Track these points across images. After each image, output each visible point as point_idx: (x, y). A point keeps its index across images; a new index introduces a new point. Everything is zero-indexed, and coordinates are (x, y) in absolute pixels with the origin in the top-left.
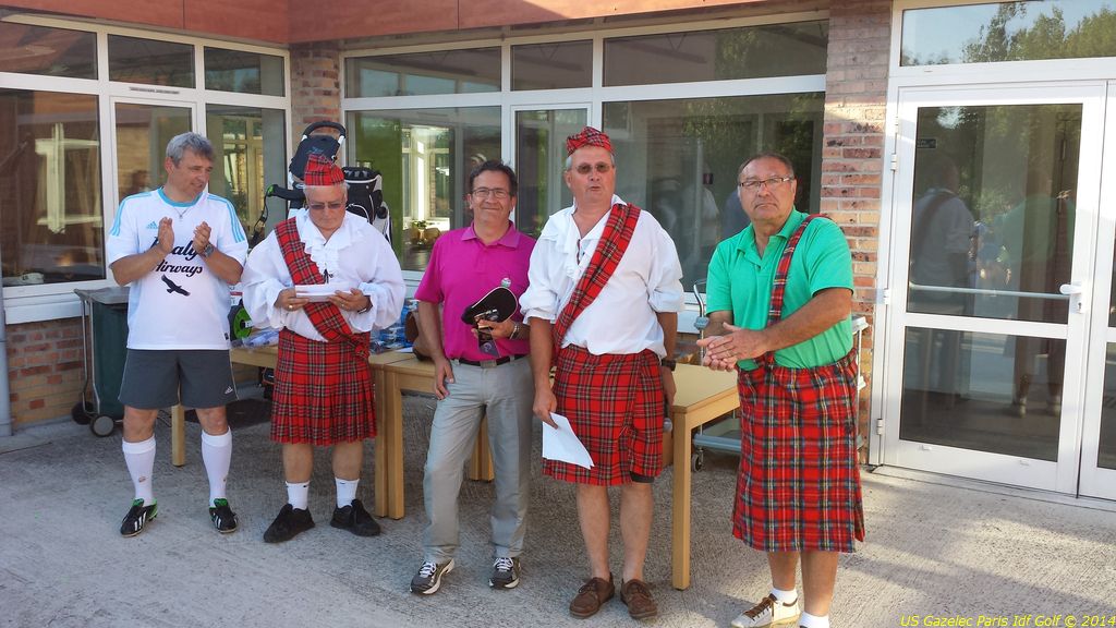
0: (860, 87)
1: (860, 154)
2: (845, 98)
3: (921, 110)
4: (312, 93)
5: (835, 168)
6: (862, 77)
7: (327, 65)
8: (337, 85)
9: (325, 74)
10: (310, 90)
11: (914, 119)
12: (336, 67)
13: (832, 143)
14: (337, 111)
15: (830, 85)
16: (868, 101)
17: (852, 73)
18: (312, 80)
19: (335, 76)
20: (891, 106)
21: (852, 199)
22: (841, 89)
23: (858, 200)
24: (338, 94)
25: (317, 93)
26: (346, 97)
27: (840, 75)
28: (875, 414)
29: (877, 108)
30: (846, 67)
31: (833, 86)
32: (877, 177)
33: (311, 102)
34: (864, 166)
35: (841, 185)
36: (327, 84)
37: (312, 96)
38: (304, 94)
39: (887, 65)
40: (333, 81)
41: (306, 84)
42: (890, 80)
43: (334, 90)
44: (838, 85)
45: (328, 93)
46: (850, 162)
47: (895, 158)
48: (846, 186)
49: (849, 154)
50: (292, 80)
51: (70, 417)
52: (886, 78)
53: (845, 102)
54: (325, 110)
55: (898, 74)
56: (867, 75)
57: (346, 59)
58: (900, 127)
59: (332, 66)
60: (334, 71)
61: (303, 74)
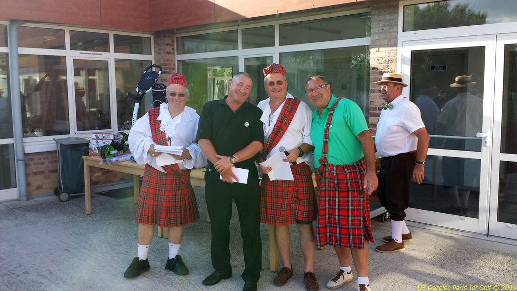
0: (386, 42)
2: (379, 47)
3: (412, 52)
4: (162, 53)
6: (386, 38)
7: (169, 41)
8: (173, 49)
9: (167, 45)
10: (161, 51)
11: (409, 56)
12: (173, 41)
13: (374, 68)
14: (173, 60)
15: (372, 42)
17: (382, 36)
18: (162, 47)
19: (172, 45)
20: (399, 48)
22: (377, 44)
24: (174, 53)
25: (164, 53)
26: (178, 54)
27: (377, 37)
29: (393, 50)
30: (379, 33)
31: (374, 42)
33: (162, 57)
36: (169, 49)
37: (162, 55)
38: (159, 53)
39: (397, 32)
40: (172, 47)
41: (160, 49)
42: (399, 39)
43: (172, 51)
44: (376, 42)
45: (169, 53)
50: (155, 48)
51: (53, 193)
52: (397, 38)
53: (379, 49)
54: (168, 60)
55: (402, 35)
56: (388, 36)
57: (177, 38)
58: (403, 60)
59: (171, 41)
60: (172, 43)
61: (159, 45)
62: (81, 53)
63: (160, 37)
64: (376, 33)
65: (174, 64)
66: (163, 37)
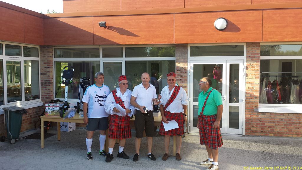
0: (183, 60)
1: (183, 72)
2: (180, 62)
3: (194, 65)
5: (178, 75)
6: (183, 58)
7: (50, 50)
8: (52, 55)
9: (50, 52)
11: (193, 66)
13: (177, 70)
14: (52, 61)
15: (177, 59)
16: (184, 63)
17: (181, 58)
18: (46, 54)
19: (52, 53)
20: (188, 64)
21: (182, 81)
23: (183, 81)
24: (53, 57)
25: (48, 57)
26: (55, 57)
27: (178, 58)
28: (188, 122)
29: (186, 64)
32: (186, 77)
33: (46, 59)
34: (184, 75)
35: (180, 78)
36: (51, 55)
37: (46, 57)
38: (44, 57)
39: (187, 56)
41: (44, 55)
42: (188, 59)
45: (51, 57)
46: (181, 74)
47: (190, 73)
48: (181, 79)
49: (181, 72)
50: (40, 53)
52: (187, 59)
53: (180, 63)
54: (50, 61)
55: (190, 58)
56: (184, 58)
57: (54, 49)
58: (191, 67)
59: (51, 50)
61: (44, 52)
63: (45, 48)
64: (178, 56)
65: (53, 63)
66: (47, 48)
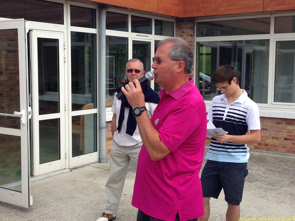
7: (191, 25)
8: (194, 32)
9: (191, 28)
12: (194, 26)
14: (193, 42)
18: (186, 31)
19: (193, 29)
24: (194, 36)
25: (188, 35)
26: (197, 37)
36: (191, 32)
37: (185, 36)
41: (182, 32)
43: (193, 34)
45: (191, 35)
54: (191, 42)
57: (197, 23)
60: (193, 27)
61: (181, 28)
62: (137, 35)
63: (184, 21)
65: (194, 45)
66: (187, 22)
